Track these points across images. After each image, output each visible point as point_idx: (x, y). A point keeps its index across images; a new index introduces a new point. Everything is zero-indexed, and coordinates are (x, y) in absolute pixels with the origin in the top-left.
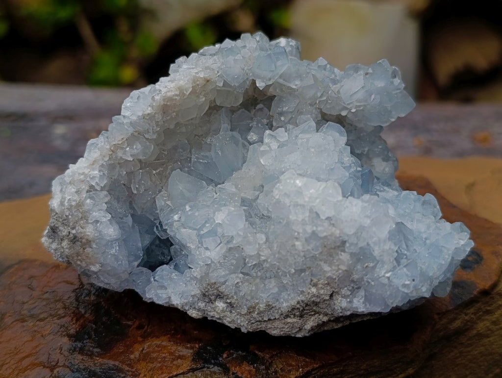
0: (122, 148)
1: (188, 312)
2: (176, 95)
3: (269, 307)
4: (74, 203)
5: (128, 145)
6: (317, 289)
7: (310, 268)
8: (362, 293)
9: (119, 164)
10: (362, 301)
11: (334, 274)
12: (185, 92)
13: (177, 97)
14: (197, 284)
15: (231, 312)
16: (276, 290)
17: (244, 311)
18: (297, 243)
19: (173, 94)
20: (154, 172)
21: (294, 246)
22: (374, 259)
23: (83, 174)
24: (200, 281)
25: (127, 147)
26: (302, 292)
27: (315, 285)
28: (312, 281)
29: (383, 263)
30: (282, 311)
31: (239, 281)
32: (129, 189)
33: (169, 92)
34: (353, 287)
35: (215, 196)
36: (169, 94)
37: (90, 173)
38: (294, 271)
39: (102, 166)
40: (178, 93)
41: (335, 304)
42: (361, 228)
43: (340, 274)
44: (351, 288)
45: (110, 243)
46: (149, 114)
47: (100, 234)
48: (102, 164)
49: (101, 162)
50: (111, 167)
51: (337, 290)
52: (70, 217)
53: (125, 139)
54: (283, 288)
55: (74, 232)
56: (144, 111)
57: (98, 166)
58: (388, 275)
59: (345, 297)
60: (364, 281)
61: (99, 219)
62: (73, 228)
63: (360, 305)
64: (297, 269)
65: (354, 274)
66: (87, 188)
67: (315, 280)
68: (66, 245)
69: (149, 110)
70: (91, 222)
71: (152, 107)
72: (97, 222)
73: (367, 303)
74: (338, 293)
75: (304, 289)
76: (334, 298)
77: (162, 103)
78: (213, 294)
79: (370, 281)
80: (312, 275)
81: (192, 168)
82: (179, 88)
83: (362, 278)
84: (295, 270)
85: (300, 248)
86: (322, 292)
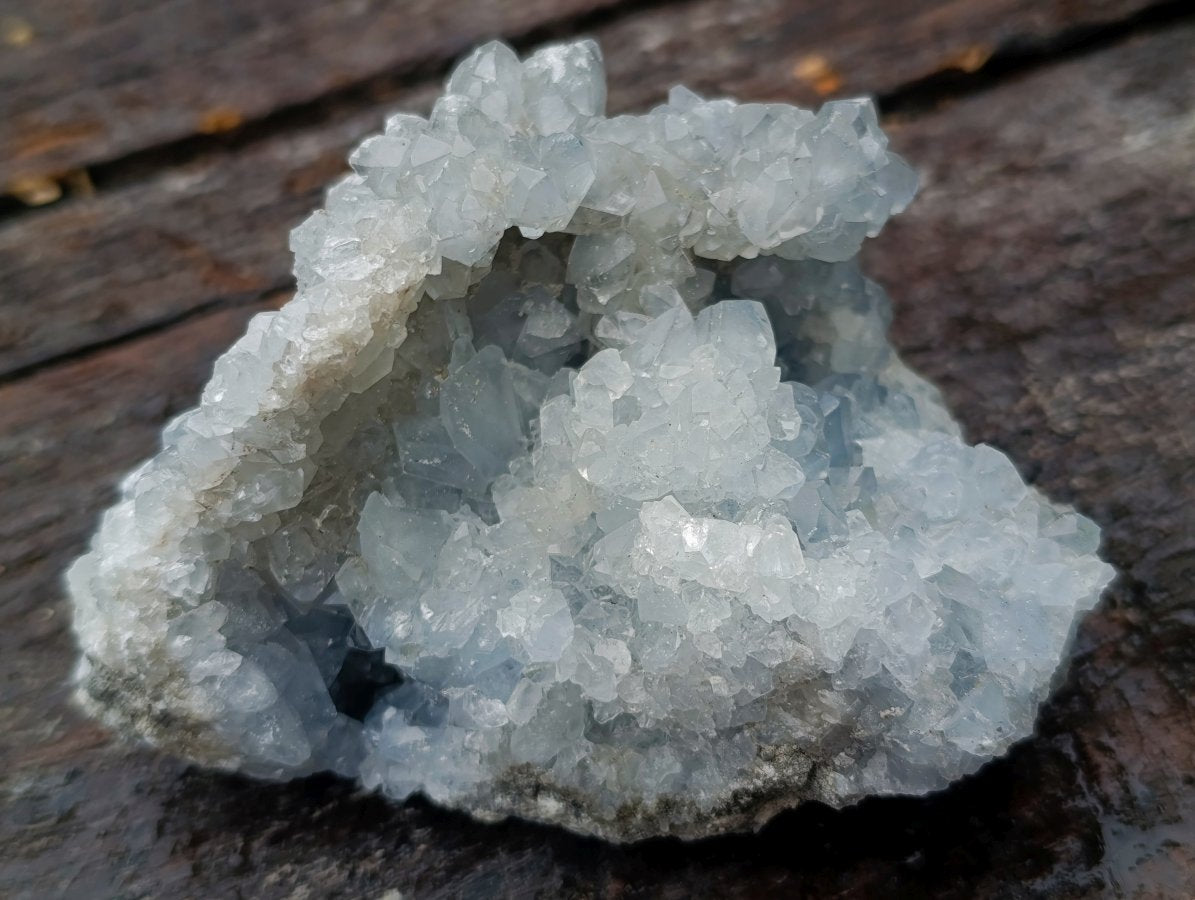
0: (227, 495)
1: (474, 813)
2: (339, 356)
3: (667, 805)
4: (144, 650)
5: (239, 484)
6: (778, 768)
7: (753, 724)
8: (881, 759)
9: (227, 530)
10: (882, 773)
11: (810, 733)
12: (357, 342)
13: (339, 361)
14: (484, 762)
15: (577, 816)
16: (678, 768)
17: (610, 815)
18: (715, 680)
19: (329, 356)
20: (318, 522)
21: (706, 683)
22: (903, 699)
23: (145, 573)
24: (492, 758)
25: (236, 491)
26: (742, 773)
27: (771, 759)
28: (760, 749)
29: (926, 703)
30: (699, 810)
31: (583, 754)
32: (266, 575)
33: (316, 352)
34: (860, 750)
35: (486, 561)
36: (317, 358)
37: (163, 569)
38: (715, 734)
39: (186, 541)
40: (338, 351)
41: (821, 787)
42: (865, 635)
43: (824, 730)
44: (853, 753)
45: (257, 720)
46: (275, 411)
47: (228, 706)
48: (186, 536)
49: (182, 532)
50: (211, 542)
51: (821, 759)
52: (142, 677)
53: (228, 473)
54: (693, 763)
55: (160, 706)
56: (261, 405)
57: (177, 544)
58: (940, 727)
59: (843, 771)
60: (883, 740)
61: (214, 674)
62: (157, 698)
63: (879, 781)
64: (721, 728)
65: (859, 727)
66: (165, 608)
67: (768, 749)
68: (147, 728)
69: (274, 402)
70: (198, 680)
71: (281, 392)
72: (210, 680)
73: (895, 779)
74: (826, 765)
75: (746, 767)
76: (818, 773)
77: (304, 377)
78: (529, 786)
79: (898, 741)
80: (760, 738)
81: (405, 472)
82: (338, 340)
83: (880, 738)
84: (716, 730)
85: (724, 691)
86: (790, 771)
